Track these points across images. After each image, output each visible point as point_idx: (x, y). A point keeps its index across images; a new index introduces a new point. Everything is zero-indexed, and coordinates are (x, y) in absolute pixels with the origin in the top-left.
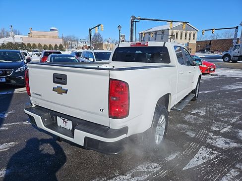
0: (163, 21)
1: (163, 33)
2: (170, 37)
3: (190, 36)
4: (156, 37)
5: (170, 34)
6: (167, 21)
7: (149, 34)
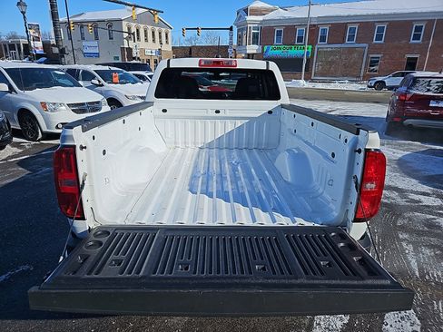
1: (110, 26)
2: (126, 35)
3: (160, 37)
4: (96, 33)
5: (125, 29)
7: (81, 25)
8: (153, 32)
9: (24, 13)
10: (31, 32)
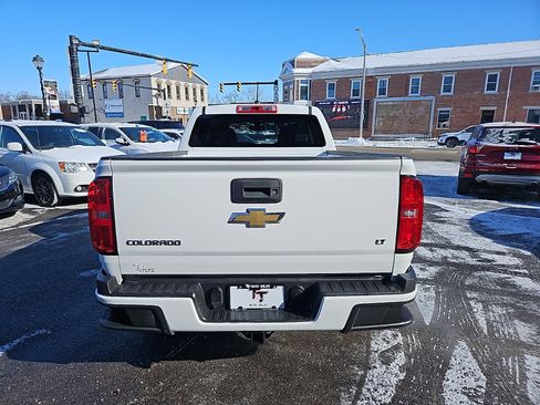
0: (146, 56)
1: (137, 83)
2: (155, 92)
3: (195, 94)
4: (121, 91)
5: (154, 86)
6: (156, 58)
7: (104, 82)
8: (186, 89)
9: (39, 69)
10: (47, 90)
